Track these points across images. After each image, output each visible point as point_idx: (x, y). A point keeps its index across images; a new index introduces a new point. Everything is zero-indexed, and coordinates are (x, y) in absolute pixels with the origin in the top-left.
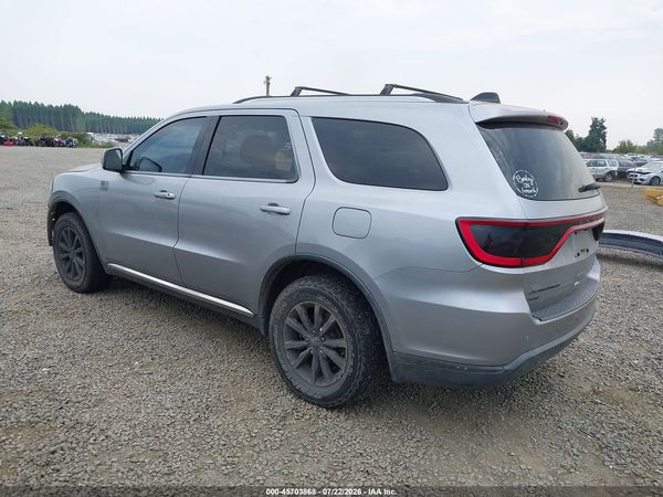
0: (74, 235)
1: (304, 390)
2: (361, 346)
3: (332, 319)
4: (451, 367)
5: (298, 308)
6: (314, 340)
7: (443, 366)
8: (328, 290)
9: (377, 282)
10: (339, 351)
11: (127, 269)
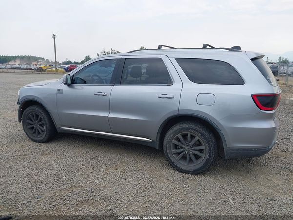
0: (37, 116)
1: (184, 168)
2: (212, 147)
3: (197, 138)
4: (250, 150)
5: (179, 136)
6: (187, 148)
7: (247, 150)
8: (195, 127)
9: (220, 122)
10: (201, 151)
11: (73, 129)
